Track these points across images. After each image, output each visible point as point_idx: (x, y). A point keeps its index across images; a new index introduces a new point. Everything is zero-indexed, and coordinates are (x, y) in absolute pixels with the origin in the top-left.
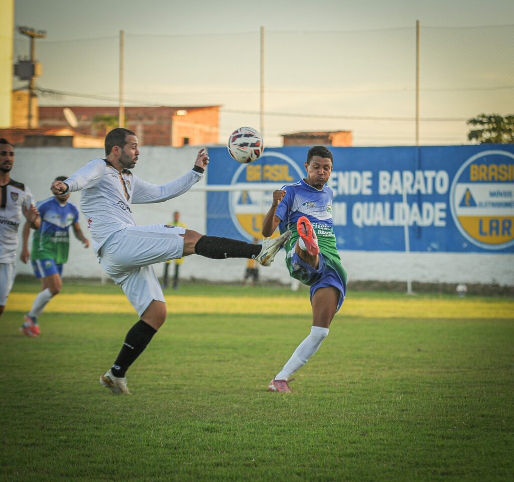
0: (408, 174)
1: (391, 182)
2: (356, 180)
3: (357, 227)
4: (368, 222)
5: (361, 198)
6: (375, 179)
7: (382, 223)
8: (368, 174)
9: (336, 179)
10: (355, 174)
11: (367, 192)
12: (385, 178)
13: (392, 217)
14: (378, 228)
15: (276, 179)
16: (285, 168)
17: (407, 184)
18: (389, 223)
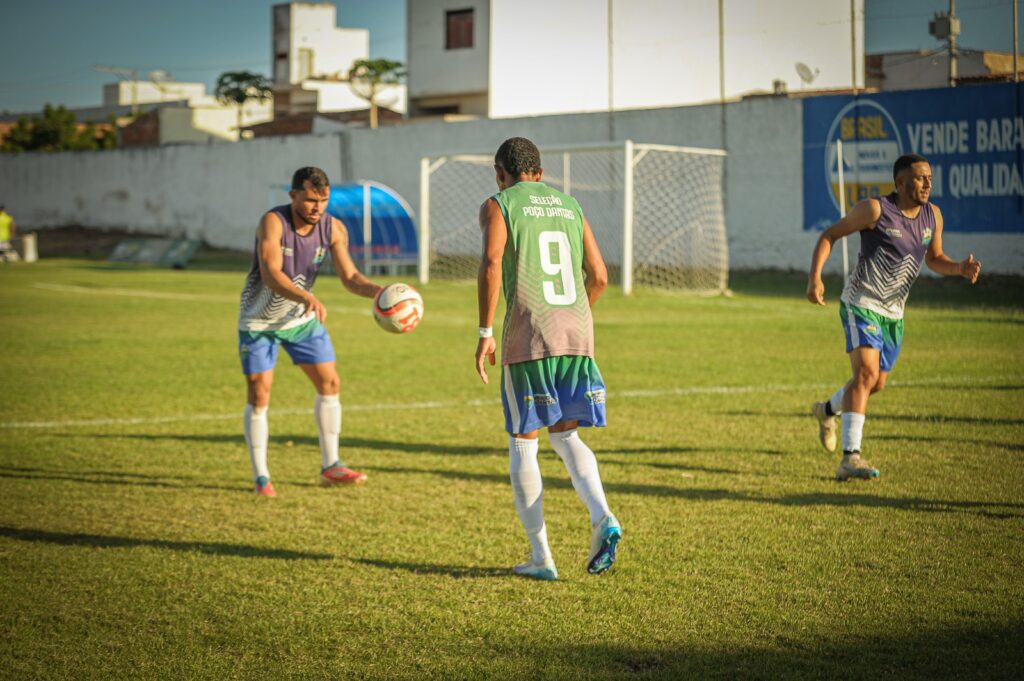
0: (1006, 122)
1: (988, 135)
2: (951, 132)
3: (953, 198)
4: (966, 192)
5: (957, 158)
6: (972, 131)
7: (981, 193)
8: (964, 125)
9: (930, 133)
10: (951, 125)
11: (964, 149)
12: (982, 130)
13: (990, 184)
14: (976, 199)
15: (869, 135)
16: (878, 121)
17: (1007, 136)
18: (988, 192)
